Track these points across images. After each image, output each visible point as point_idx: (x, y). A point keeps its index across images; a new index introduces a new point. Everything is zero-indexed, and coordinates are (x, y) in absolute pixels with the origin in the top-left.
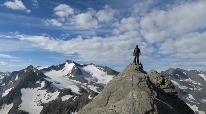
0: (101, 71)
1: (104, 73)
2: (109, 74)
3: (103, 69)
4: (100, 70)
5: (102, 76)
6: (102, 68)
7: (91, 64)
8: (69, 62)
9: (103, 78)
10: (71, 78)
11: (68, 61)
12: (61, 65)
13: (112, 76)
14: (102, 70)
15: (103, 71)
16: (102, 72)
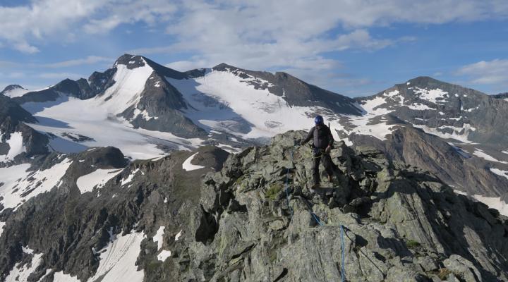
0: (260, 91)
1: (273, 98)
2: (292, 101)
3: (270, 85)
4: (257, 87)
5: (266, 110)
6: (263, 82)
7: (222, 68)
8: (132, 62)
9: (272, 117)
10: (139, 123)
11: (125, 60)
12: (97, 77)
13: (307, 109)
14: (264, 87)
15: (271, 90)
16: (266, 96)
